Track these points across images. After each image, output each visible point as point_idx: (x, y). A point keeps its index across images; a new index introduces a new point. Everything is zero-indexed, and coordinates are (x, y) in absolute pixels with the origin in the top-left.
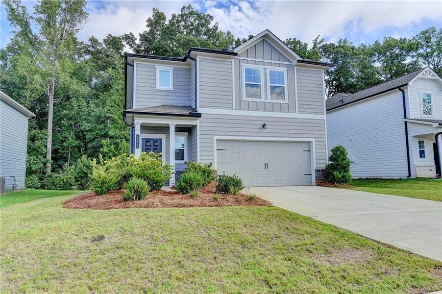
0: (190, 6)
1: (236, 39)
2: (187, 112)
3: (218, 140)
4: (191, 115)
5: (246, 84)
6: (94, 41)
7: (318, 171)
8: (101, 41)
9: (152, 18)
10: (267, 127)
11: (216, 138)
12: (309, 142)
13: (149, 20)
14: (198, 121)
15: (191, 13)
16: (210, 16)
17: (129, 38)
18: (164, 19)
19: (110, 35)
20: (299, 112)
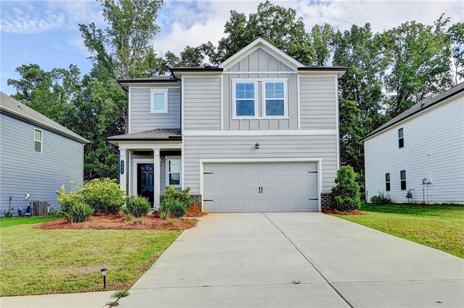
0: (267, 2)
1: (336, 32)
2: (166, 136)
3: (204, 164)
4: (171, 139)
5: (237, 101)
6: (170, 56)
7: (324, 195)
8: (178, 55)
9: (230, 22)
10: (260, 147)
11: (201, 161)
12: (316, 162)
13: (227, 25)
15: (272, 10)
16: (292, 10)
17: (207, 48)
18: (244, 20)
19: (188, 47)
20: (302, 128)
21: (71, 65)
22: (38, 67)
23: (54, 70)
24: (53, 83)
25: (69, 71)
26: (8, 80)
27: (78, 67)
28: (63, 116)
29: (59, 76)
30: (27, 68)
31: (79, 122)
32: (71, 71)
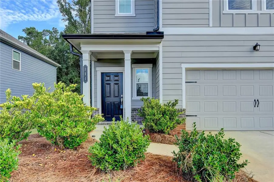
14: (161, 45)
21: (54, 28)
22: (35, 29)
23: (44, 31)
24: (43, 38)
25: (52, 31)
26: (19, 37)
27: (57, 29)
28: (48, 55)
29: (47, 34)
30: (28, 29)
31: (57, 58)
32: (54, 32)
